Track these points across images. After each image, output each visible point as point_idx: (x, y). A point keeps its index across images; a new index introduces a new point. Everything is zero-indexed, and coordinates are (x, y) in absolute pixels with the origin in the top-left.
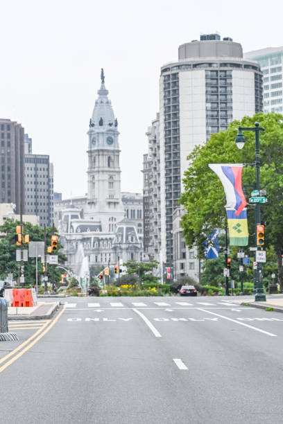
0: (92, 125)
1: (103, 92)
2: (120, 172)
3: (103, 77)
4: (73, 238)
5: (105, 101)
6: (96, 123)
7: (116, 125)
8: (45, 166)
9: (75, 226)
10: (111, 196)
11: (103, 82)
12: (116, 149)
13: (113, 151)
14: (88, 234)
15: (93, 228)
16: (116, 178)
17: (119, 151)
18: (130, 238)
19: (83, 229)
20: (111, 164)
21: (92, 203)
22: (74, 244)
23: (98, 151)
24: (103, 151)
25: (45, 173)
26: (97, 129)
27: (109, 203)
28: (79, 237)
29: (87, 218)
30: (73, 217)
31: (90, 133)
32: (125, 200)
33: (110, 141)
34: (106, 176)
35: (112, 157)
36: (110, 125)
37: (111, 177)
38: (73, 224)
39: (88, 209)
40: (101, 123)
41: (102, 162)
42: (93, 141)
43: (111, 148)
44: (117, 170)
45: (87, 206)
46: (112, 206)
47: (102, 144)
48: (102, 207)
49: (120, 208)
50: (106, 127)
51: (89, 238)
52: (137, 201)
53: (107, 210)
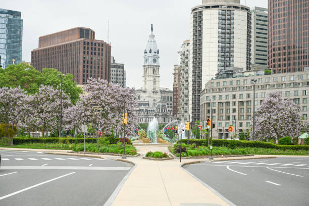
0: (146, 52)
1: (152, 36)
2: (159, 77)
3: (152, 29)
5: (153, 40)
6: (148, 51)
7: (158, 53)
8: (122, 70)
10: (154, 89)
11: (152, 31)
13: (156, 66)
14: (142, 107)
15: (145, 105)
16: (157, 79)
17: (159, 66)
18: (163, 110)
19: (140, 105)
20: (155, 72)
21: (144, 92)
23: (149, 65)
24: (151, 65)
25: (122, 73)
26: (148, 54)
27: (153, 92)
28: (138, 109)
29: (142, 99)
31: (145, 57)
32: (161, 91)
33: (155, 61)
34: (152, 79)
35: (155, 69)
36: (155, 53)
37: (154, 79)
39: (142, 94)
40: (150, 52)
41: (150, 71)
42: (146, 61)
43: (155, 64)
44: (158, 75)
45: (142, 93)
46: (155, 93)
47: (150, 62)
48: (150, 94)
49: (159, 95)
50: (153, 53)
51: (142, 110)
52: (166, 92)
53: (152, 95)
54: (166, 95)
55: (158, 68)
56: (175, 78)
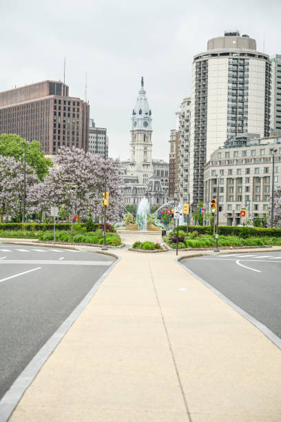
0: (134, 114)
1: (143, 92)
2: (151, 145)
3: (142, 83)
5: (143, 98)
6: (137, 112)
7: (150, 114)
8: (103, 136)
10: (145, 161)
11: (143, 85)
12: (150, 129)
13: (148, 131)
14: (129, 184)
15: (133, 181)
16: (149, 148)
17: (151, 131)
18: (157, 188)
19: (127, 181)
20: (146, 139)
21: (132, 164)
23: (138, 130)
24: (140, 130)
25: (103, 141)
26: (137, 116)
27: (144, 165)
28: (124, 186)
29: (129, 174)
31: (133, 119)
32: (154, 164)
33: (146, 124)
34: (142, 148)
35: (147, 135)
36: (146, 114)
37: (145, 148)
39: (130, 168)
40: (140, 113)
41: (140, 137)
42: (135, 124)
43: (146, 129)
44: (150, 143)
45: (130, 166)
46: (146, 167)
47: (140, 126)
48: (139, 167)
49: (151, 169)
50: (143, 115)
51: (130, 188)
52: (161, 164)
53: (142, 169)
54: (160, 169)
55: (151, 134)
56: (172, 147)
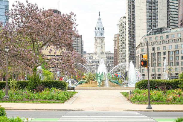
0: (96, 29)
1: (100, 19)
2: (104, 44)
3: (99, 15)
4: (90, 65)
5: (100, 22)
6: (97, 29)
7: (104, 29)
9: (90, 61)
10: (102, 52)
11: (100, 16)
12: (103, 37)
13: (103, 38)
14: (95, 63)
16: (103, 46)
17: (104, 38)
18: (108, 65)
19: (93, 62)
20: (102, 42)
21: (96, 54)
22: (90, 67)
23: (98, 37)
24: (99, 37)
25: (80, 41)
26: (98, 30)
27: (101, 54)
28: (92, 64)
29: (94, 58)
30: (90, 58)
31: (95, 32)
32: (106, 54)
33: (102, 34)
34: (100, 45)
35: (102, 40)
36: (102, 29)
37: (102, 46)
38: (90, 60)
39: (94, 56)
40: (99, 29)
41: (99, 41)
42: (96, 34)
43: (102, 36)
44: (104, 43)
46: (102, 55)
47: (99, 35)
48: (99, 55)
49: (105, 56)
50: (100, 30)
51: (95, 65)
52: (109, 54)
53: (100, 56)
54: (109, 56)
55: (104, 39)
56: (115, 43)
